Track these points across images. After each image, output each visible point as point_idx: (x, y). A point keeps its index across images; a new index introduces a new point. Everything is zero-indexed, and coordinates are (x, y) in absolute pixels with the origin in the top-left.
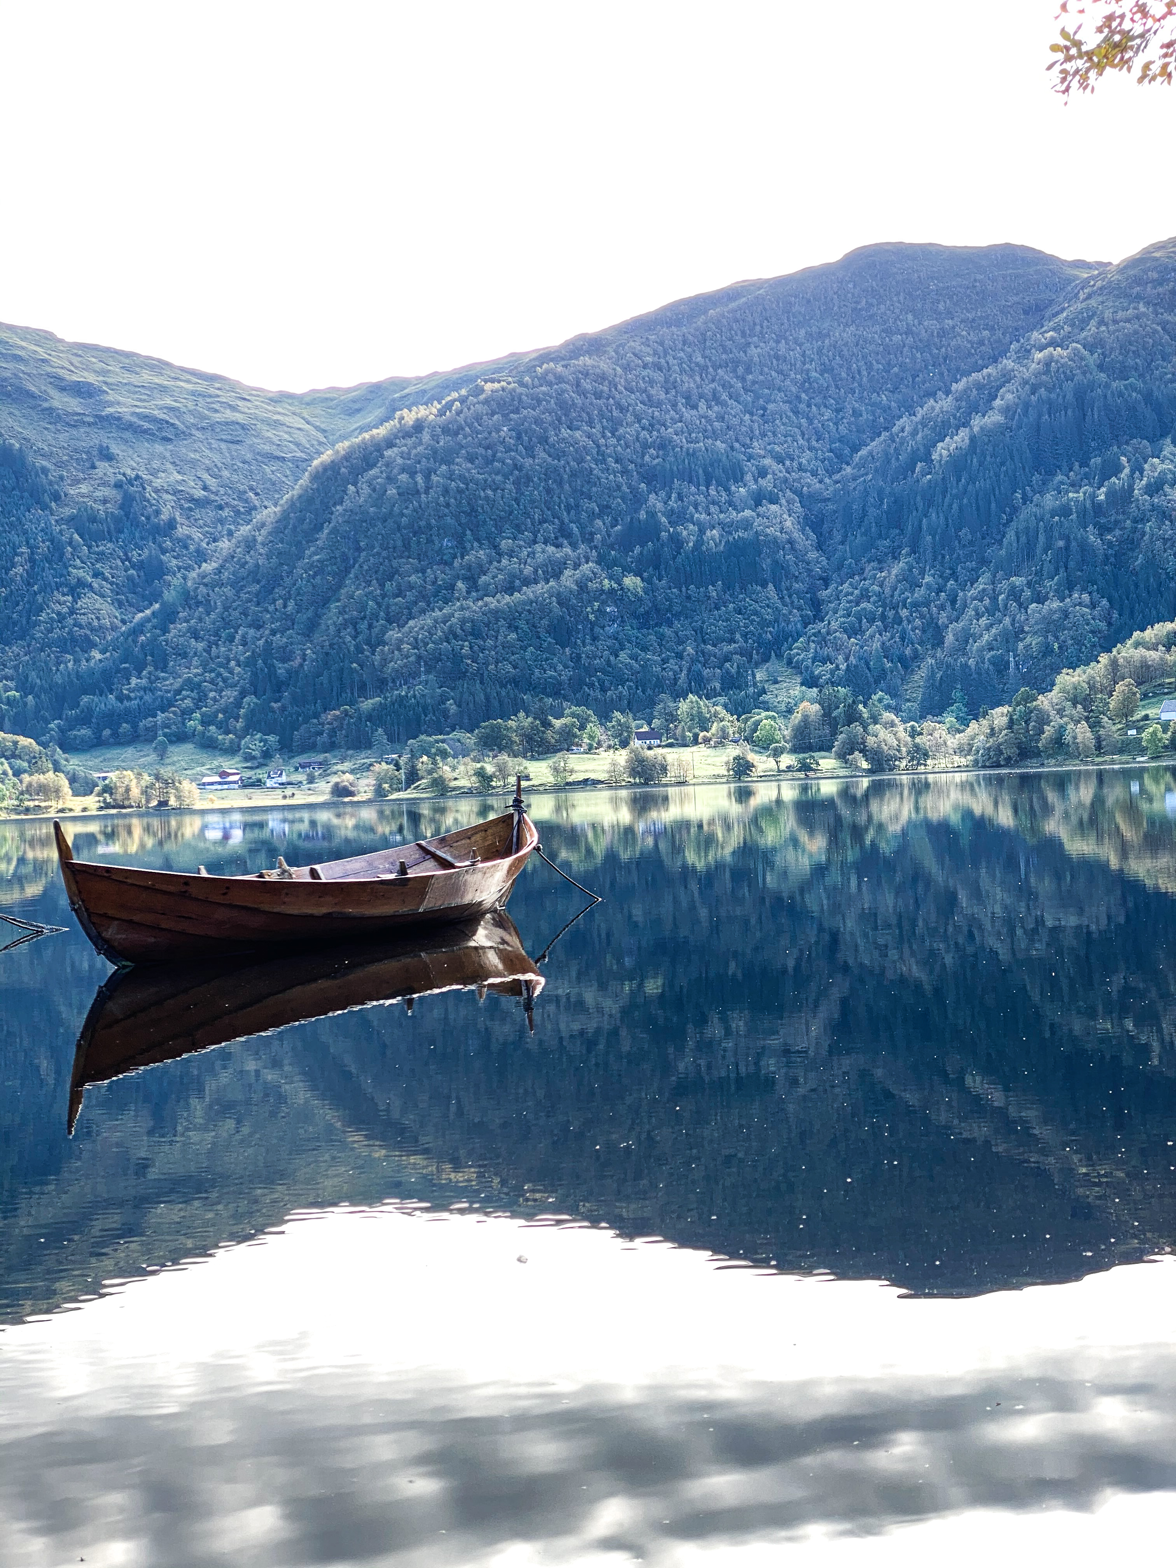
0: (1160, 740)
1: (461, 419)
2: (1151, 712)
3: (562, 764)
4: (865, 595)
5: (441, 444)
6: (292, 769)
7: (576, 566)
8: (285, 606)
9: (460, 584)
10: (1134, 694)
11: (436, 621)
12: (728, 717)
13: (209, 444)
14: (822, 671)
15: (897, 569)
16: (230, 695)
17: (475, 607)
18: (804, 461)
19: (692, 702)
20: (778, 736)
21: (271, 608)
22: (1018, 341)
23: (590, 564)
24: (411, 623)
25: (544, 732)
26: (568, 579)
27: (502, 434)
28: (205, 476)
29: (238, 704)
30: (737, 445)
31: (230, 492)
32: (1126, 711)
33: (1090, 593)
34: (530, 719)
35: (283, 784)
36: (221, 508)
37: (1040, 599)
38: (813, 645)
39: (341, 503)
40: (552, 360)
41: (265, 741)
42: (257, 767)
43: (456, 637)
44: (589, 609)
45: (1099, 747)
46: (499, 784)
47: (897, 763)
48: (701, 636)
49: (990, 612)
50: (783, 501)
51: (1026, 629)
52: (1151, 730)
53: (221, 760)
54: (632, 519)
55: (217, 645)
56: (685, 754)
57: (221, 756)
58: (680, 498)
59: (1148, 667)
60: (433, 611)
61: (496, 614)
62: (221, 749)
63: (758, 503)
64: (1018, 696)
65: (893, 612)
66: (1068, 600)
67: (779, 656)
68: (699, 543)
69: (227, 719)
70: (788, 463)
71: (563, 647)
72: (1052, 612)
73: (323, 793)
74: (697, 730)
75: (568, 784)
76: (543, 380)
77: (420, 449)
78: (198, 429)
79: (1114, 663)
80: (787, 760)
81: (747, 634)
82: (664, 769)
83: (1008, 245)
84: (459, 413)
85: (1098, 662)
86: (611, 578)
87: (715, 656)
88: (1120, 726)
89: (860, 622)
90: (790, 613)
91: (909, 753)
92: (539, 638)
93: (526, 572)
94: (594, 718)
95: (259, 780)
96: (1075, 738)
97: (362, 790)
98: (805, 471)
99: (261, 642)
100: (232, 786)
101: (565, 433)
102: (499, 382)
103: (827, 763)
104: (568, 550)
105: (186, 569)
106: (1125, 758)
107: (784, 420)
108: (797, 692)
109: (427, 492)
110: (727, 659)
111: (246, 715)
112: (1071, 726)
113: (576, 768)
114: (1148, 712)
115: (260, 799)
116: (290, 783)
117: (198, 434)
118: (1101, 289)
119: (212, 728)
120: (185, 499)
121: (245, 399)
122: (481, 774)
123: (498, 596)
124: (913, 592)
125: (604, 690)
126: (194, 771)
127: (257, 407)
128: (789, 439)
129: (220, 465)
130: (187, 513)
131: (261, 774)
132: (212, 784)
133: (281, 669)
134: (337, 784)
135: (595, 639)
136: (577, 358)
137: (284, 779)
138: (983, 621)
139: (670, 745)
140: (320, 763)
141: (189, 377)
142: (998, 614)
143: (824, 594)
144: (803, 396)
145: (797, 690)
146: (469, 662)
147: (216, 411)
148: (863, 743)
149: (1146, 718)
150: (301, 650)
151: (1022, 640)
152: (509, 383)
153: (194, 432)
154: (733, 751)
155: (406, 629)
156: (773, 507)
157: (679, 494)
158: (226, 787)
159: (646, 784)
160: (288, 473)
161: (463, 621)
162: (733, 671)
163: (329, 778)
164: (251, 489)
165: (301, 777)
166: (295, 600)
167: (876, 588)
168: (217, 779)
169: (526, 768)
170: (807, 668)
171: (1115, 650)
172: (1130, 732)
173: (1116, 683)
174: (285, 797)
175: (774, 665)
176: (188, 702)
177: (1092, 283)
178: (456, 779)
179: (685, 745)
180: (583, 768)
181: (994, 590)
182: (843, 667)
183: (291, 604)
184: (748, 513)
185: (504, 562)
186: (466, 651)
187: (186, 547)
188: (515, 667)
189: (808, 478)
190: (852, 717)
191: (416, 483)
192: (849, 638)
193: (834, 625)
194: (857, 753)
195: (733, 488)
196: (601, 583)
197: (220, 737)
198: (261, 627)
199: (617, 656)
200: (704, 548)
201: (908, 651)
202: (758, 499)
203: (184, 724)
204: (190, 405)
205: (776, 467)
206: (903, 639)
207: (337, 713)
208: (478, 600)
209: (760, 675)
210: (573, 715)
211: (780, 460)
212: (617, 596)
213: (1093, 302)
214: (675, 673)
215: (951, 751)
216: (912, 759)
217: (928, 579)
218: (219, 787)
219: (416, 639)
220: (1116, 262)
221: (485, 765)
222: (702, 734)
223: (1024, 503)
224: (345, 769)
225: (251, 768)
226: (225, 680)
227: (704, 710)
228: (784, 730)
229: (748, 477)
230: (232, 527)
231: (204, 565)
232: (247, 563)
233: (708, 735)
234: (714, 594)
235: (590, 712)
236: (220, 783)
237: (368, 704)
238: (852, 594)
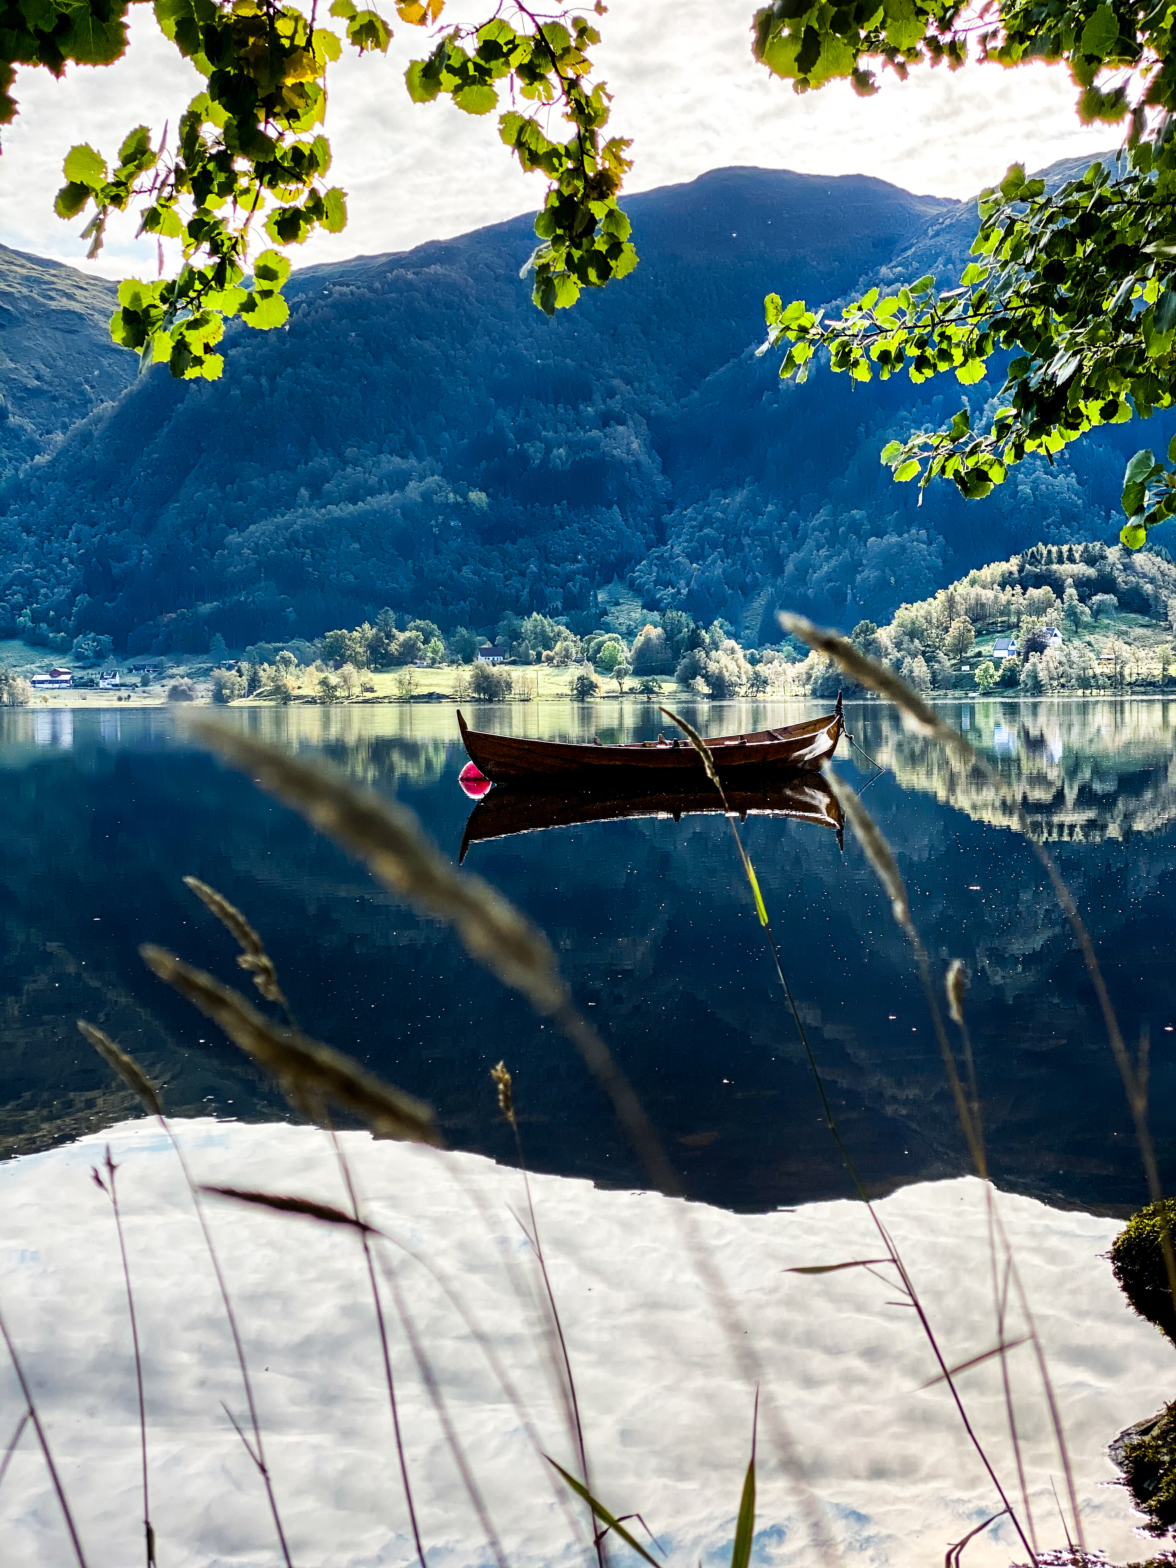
0: (992, 676)
1: (308, 321)
2: (986, 649)
3: (408, 677)
4: (708, 521)
5: (288, 346)
6: (126, 671)
7: (422, 478)
8: (121, 504)
9: (303, 491)
10: (969, 631)
11: (277, 527)
12: (572, 637)
13: (44, 332)
14: (665, 594)
15: (740, 496)
16: (62, 592)
17: (317, 515)
18: (653, 384)
19: (536, 620)
20: (621, 657)
21: (107, 505)
22: (867, 275)
23: (436, 477)
24: (252, 528)
25: (388, 644)
26: (414, 490)
27: (349, 339)
28: (40, 366)
29: (71, 600)
30: (586, 363)
31: (64, 382)
32: (960, 647)
33: (927, 530)
34: (374, 630)
35: (116, 685)
36: (54, 399)
37: (880, 535)
38: (655, 569)
39: (182, 402)
40: (402, 266)
41: (99, 641)
42: (90, 668)
43: (297, 544)
44: (433, 522)
45: (934, 681)
46: (343, 694)
47: (737, 689)
48: (545, 556)
49: (831, 542)
50: (630, 423)
51: (864, 562)
52: (983, 666)
53: (52, 658)
54: (479, 433)
55: (50, 542)
56: (531, 671)
57: (52, 654)
58: (528, 414)
59: (983, 605)
60: (275, 517)
61: (339, 522)
62: (52, 648)
63: (606, 424)
64: (857, 629)
65: (735, 539)
66: (906, 535)
67: (621, 578)
68: (546, 460)
69: (58, 617)
70: (636, 384)
71: (406, 560)
72: (891, 546)
73: (158, 696)
74: (540, 649)
75: (412, 697)
76: (393, 286)
77: (265, 350)
78: (33, 316)
79: (951, 601)
80: (630, 682)
81: (590, 554)
82: (509, 686)
83: (860, 177)
84: (306, 315)
85: (935, 598)
86: (456, 492)
87: (558, 576)
88: (953, 662)
89: (703, 548)
90: (634, 535)
91: (748, 680)
92: (382, 549)
93: (370, 482)
94: (437, 632)
95: (92, 681)
96: (911, 672)
97: (200, 695)
98: (653, 393)
99: (96, 540)
100: (64, 685)
101: (414, 341)
102: (348, 286)
103: (669, 686)
104: (413, 462)
105: (17, 460)
106: (958, 693)
107: (635, 341)
108: (638, 615)
109: (271, 396)
110: (570, 577)
111: (78, 612)
112: (908, 659)
113: (422, 682)
114: (981, 649)
115: (94, 700)
116: (122, 685)
117: (33, 321)
118: (950, 226)
119: (44, 626)
120: (18, 388)
121: (82, 288)
122: (324, 683)
123: (342, 505)
124: (755, 521)
125: (445, 604)
126: (23, 669)
127: (94, 297)
128: (638, 360)
129: (55, 355)
130: (19, 401)
131: (92, 674)
132: (42, 682)
133: (117, 568)
134: (175, 688)
135: (437, 552)
136: (428, 266)
137: (117, 680)
138: (823, 552)
139: (513, 663)
140: (155, 666)
141: (24, 261)
142: (837, 546)
143: (667, 518)
144: (654, 317)
145: (637, 613)
146: (310, 570)
147: (52, 298)
148: (705, 668)
149: (979, 654)
150: (138, 549)
151: (859, 573)
152: (358, 288)
153: (28, 319)
154: (574, 672)
155: (246, 533)
156: (621, 428)
157: (527, 410)
158: (57, 686)
159: (490, 701)
160: (126, 367)
161: (306, 528)
162: (575, 590)
163: (165, 682)
164: (87, 381)
165: (136, 680)
166: (132, 498)
167: (719, 514)
168: (47, 677)
169: (371, 679)
170: (648, 591)
171: (951, 587)
172: (963, 668)
173: (952, 619)
174: (120, 699)
175: (616, 587)
176: (18, 597)
177: (941, 220)
178: (299, 688)
179: (528, 663)
180: (427, 682)
181: (834, 521)
182: (684, 591)
183: (128, 502)
184: (595, 433)
185: (349, 470)
186: (307, 558)
187: (19, 439)
188: (356, 578)
189: (658, 403)
190: (695, 642)
191: (261, 385)
192: (691, 563)
193: (677, 550)
194: (699, 677)
195: (581, 407)
196: (446, 497)
197: (51, 635)
198: (97, 524)
199: (460, 571)
200: (551, 465)
201: (748, 579)
202: (606, 420)
203: (14, 620)
204: (25, 291)
205: (624, 387)
206: (744, 566)
207: (174, 615)
208: (321, 507)
209: (601, 597)
210: (417, 629)
211: (629, 382)
212: (464, 510)
213: (940, 239)
214: (517, 591)
215: (791, 680)
216: (752, 685)
217: (770, 508)
218: (50, 686)
219: (256, 544)
220: (964, 200)
221: (330, 676)
222: (545, 653)
223: (867, 437)
224: (182, 673)
225: (84, 668)
226: (57, 577)
227: (548, 629)
228: (625, 653)
229: (597, 397)
230: (67, 420)
231: (37, 457)
232: (82, 457)
233: (551, 654)
234: (559, 513)
235: (435, 626)
236: (50, 682)
237: (206, 608)
238: (695, 519)
